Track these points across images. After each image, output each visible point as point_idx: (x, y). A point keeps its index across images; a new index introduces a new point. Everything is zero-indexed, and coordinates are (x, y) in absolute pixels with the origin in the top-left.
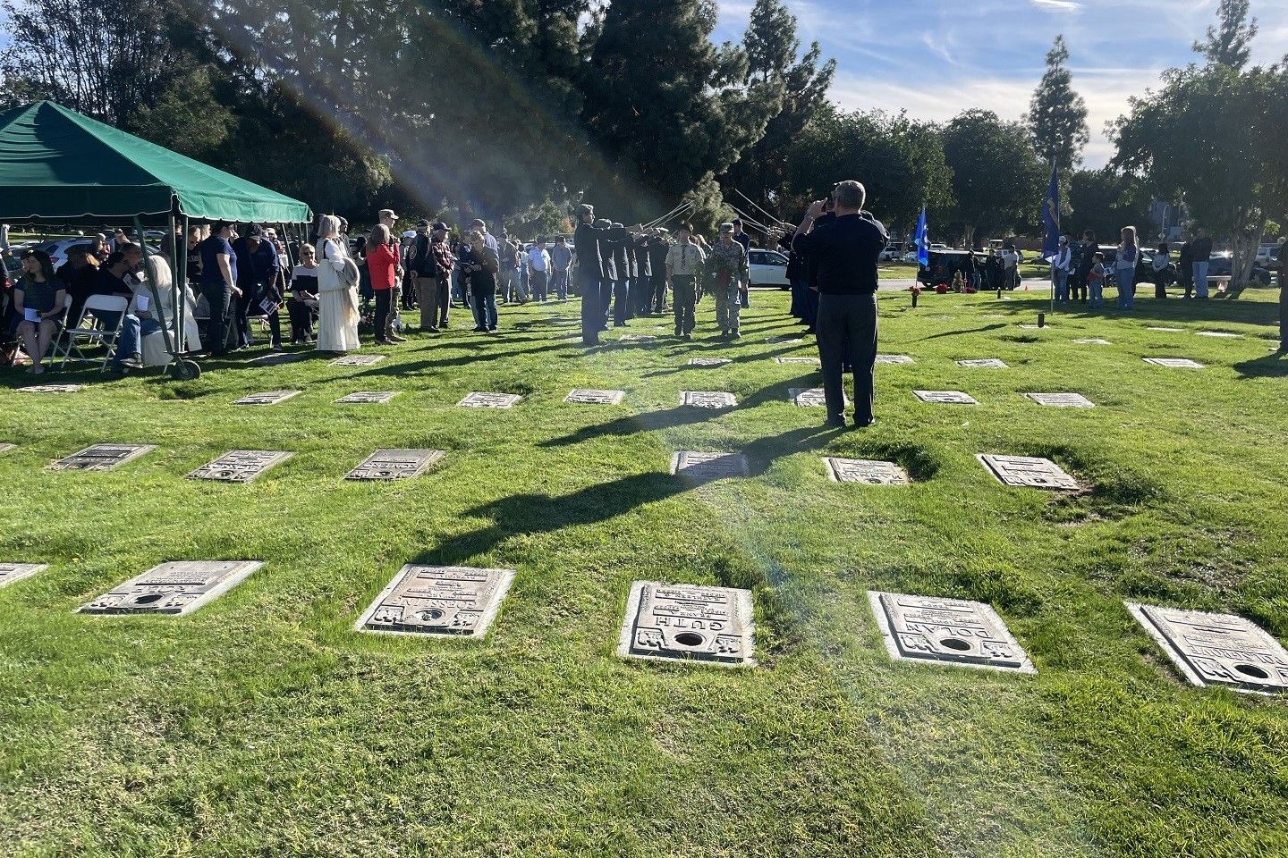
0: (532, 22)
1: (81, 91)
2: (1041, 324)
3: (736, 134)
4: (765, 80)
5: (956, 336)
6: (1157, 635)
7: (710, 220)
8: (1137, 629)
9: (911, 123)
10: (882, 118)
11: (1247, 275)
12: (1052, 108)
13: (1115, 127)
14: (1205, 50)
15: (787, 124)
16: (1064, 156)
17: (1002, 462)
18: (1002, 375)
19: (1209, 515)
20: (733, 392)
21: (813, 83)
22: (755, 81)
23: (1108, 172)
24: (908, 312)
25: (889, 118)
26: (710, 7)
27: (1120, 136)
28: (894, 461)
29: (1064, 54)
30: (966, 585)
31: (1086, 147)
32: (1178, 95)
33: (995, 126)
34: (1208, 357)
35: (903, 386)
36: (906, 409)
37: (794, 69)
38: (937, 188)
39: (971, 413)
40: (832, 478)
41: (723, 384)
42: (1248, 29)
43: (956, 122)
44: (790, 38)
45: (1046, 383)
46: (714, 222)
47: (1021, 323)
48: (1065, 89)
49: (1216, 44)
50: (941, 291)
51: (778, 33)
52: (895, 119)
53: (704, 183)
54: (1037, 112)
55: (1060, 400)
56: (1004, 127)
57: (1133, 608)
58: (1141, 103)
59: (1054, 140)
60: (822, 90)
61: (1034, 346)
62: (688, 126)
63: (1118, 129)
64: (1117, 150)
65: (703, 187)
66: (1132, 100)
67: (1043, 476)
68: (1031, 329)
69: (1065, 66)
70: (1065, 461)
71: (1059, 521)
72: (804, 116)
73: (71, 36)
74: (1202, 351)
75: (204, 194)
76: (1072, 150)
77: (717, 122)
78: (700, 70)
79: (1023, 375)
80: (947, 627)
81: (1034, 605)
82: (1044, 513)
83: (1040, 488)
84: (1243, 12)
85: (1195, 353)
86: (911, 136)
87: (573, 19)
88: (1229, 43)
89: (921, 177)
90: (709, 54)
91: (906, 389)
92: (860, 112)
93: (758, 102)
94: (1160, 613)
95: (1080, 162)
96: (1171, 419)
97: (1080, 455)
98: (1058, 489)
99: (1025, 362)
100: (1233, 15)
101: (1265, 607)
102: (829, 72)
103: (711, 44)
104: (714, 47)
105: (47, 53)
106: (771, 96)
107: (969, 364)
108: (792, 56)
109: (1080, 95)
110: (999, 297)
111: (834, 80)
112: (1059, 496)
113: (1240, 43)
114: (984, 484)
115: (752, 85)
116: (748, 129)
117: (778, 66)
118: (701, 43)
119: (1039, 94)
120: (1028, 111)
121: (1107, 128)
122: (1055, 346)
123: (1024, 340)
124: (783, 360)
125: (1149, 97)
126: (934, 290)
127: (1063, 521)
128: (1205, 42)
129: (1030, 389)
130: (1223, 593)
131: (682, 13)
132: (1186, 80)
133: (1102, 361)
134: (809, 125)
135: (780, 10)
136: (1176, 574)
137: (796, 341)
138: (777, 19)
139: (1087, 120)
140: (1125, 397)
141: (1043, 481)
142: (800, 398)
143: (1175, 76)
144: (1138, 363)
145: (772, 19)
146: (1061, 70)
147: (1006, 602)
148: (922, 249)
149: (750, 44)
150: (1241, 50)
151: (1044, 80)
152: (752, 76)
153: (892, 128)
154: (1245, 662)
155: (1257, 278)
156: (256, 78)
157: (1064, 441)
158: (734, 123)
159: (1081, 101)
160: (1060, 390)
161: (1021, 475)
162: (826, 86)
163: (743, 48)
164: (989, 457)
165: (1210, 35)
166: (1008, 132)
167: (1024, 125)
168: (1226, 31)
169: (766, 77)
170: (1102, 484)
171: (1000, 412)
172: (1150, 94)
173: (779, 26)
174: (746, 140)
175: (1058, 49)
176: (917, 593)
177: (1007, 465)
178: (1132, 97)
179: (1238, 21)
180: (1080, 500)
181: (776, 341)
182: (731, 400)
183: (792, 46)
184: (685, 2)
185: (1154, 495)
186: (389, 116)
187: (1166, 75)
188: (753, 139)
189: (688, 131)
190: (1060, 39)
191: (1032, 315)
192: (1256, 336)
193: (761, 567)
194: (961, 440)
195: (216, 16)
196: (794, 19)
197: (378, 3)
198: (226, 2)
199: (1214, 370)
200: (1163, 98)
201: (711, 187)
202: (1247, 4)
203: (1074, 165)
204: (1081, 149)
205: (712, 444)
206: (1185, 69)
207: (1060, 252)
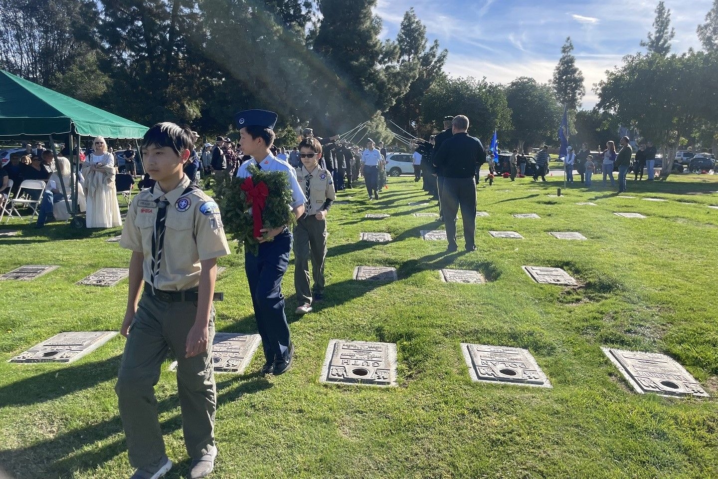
0: (279, 27)
1: (23, 64)
2: (559, 194)
3: (393, 90)
4: (409, 60)
5: (513, 201)
6: (618, 365)
7: (379, 137)
8: (607, 362)
9: (489, 84)
10: (473, 81)
11: (670, 167)
12: (565, 77)
13: (598, 87)
14: (646, 45)
15: (420, 85)
16: (572, 103)
17: (536, 270)
18: (537, 223)
19: (647, 298)
20: (389, 233)
21: (435, 62)
22: (403, 61)
23: (595, 112)
25: (477, 82)
26: (378, 20)
27: (601, 92)
28: (477, 270)
29: (571, 47)
30: (514, 339)
31: (584, 98)
32: (631, 69)
33: (534, 86)
34: (649, 212)
35: (483, 229)
36: (484, 241)
37: (425, 55)
38: (504, 119)
39: (519, 243)
40: (443, 280)
41: (384, 228)
42: (669, 34)
43: (513, 84)
44: (423, 38)
45: (561, 227)
46: (381, 139)
47: (548, 194)
48: (572, 66)
49: (653, 42)
50: (506, 176)
51: (416, 35)
52: (480, 82)
53: (376, 117)
54: (557, 79)
55: (568, 236)
56: (539, 87)
57: (606, 350)
58: (612, 74)
59: (566, 94)
60: (440, 66)
61: (555, 206)
62: (367, 85)
63: (600, 88)
64: (600, 100)
65: (375, 119)
66: (607, 72)
67: (558, 278)
68: (553, 197)
69: (572, 54)
70: (571, 270)
71: (566, 303)
72: (430, 80)
73: (17, 33)
74: (645, 209)
75: (90, 123)
76: (576, 100)
77: (383, 83)
78: (372, 54)
79: (548, 222)
80: (503, 362)
81: (551, 350)
82: (558, 298)
83: (556, 284)
84: (667, 25)
85: (642, 210)
86: (489, 91)
87: (302, 26)
88: (659, 41)
89: (495, 114)
90: (378, 46)
91: (486, 231)
92: (461, 78)
93: (405, 73)
94: (620, 353)
95: (580, 106)
96: (628, 246)
97: (578, 266)
98: (566, 285)
99: (550, 215)
100: (661, 26)
101: (678, 349)
102: (444, 56)
103: (379, 40)
104: (380, 42)
105: (4, 43)
106: (412, 69)
107: (520, 216)
108: (424, 47)
109: (580, 70)
111: (446, 61)
112: (567, 289)
113: (666, 41)
114: (526, 282)
115: (402, 63)
116: (400, 87)
117: (416, 53)
118: (374, 40)
119: (558, 69)
120: (552, 78)
121: (594, 87)
122: (567, 206)
123: (549, 203)
124: (418, 215)
126: (502, 176)
127: (569, 302)
128: (647, 41)
129: (552, 230)
130: (654, 342)
131: (363, 23)
132: (636, 61)
133: (591, 214)
134: (433, 86)
135: (417, 22)
136: (629, 331)
137: (425, 204)
138: (415, 27)
139: (584, 83)
140: (603, 234)
141: (558, 281)
142: (427, 236)
143: (630, 59)
144: (611, 215)
145: (412, 27)
146: (569, 56)
147: (536, 348)
149: (401, 41)
150: (666, 45)
151: (561, 61)
152: (402, 58)
153: (478, 87)
154: (666, 380)
155: (676, 169)
156: (123, 57)
157: (570, 259)
158: (392, 84)
159: (580, 73)
160: (568, 230)
161: (546, 277)
162: (442, 64)
163: (397, 43)
164: (529, 268)
165: (649, 37)
166: (541, 89)
167: (550, 86)
168: (658, 35)
169: (409, 59)
170: (590, 282)
171: (535, 242)
172: (617, 69)
173: (417, 31)
174: (399, 93)
175: (568, 44)
176: (488, 343)
177: (539, 272)
178: (607, 71)
179: (664, 29)
180: (578, 291)
181: (414, 204)
182: (388, 237)
183: (423, 42)
184: (365, 17)
185: (618, 288)
186: (199, 79)
187: (625, 59)
188: (403, 93)
189: (366, 88)
190: (568, 39)
191: (554, 190)
192: (675, 200)
193: (402, 330)
194: (514, 258)
195: (101, 23)
196: (425, 27)
197: (192, 16)
198: (106, 15)
199: (651, 219)
200: (624, 71)
201: (380, 119)
202: (669, 20)
203: (577, 108)
204: (581, 99)
205: (377, 261)
206: (635, 56)
207: (568, 155)
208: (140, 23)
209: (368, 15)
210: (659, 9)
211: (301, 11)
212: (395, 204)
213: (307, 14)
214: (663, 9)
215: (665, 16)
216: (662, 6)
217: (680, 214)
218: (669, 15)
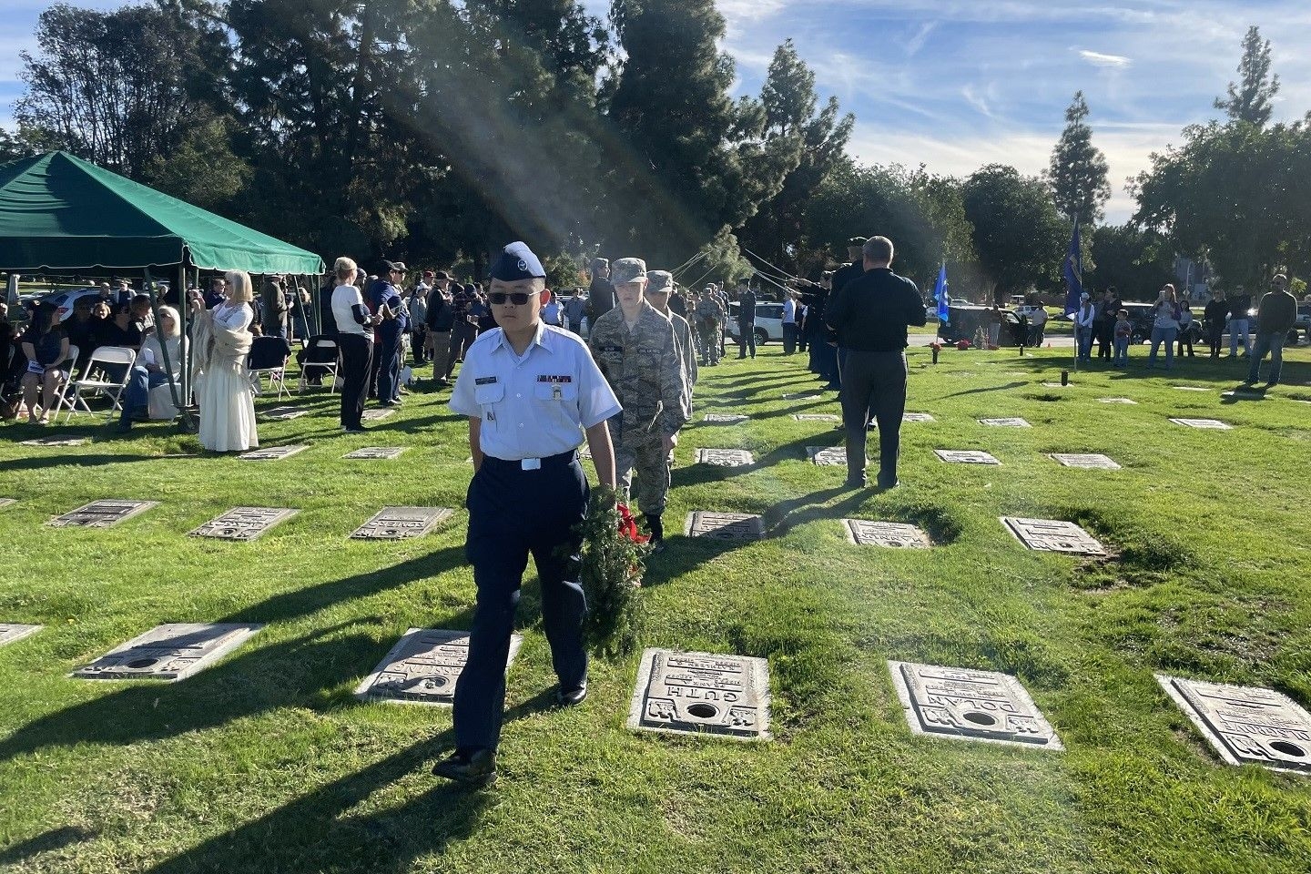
0: (549, 75)
1: (96, 141)
2: (1064, 382)
3: (754, 188)
4: (783, 134)
5: (978, 394)
6: (1189, 709)
7: (728, 273)
8: (1167, 704)
9: (931, 178)
10: (901, 172)
12: (1072, 164)
13: (1136, 183)
14: (1226, 106)
15: (803, 180)
16: (1085, 211)
17: (1026, 525)
18: (1025, 435)
19: (1239, 582)
20: (749, 450)
21: (831, 137)
22: (773, 135)
23: (1130, 229)
24: (931, 369)
25: (908, 173)
26: (728, 62)
27: (1141, 192)
28: (915, 523)
29: (1084, 110)
30: (990, 655)
31: (1108, 202)
32: (1200, 151)
33: (1015, 181)
34: (1236, 417)
35: (924, 445)
36: (927, 469)
37: (812, 123)
38: (957, 243)
39: (995, 474)
40: (852, 540)
41: (739, 441)
42: (1269, 86)
43: (975, 177)
44: (808, 93)
45: (1070, 443)
46: (732, 276)
47: (1044, 381)
48: (1085, 145)
49: (1237, 101)
50: (963, 347)
51: (796, 87)
52: (914, 174)
53: (721, 236)
54: (1057, 168)
55: (1085, 462)
56: (1024, 182)
57: (1164, 681)
58: (1163, 160)
59: (1075, 196)
60: (840, 144)
61: (1058, 404)
62: (705, 179)
63: (1140, 185)
64: (1140, 207)
65: (720, 240)
66: (1154, 156)
67: (1069, 541)
68: (1054, 387)
69: (1086, 122)
70: (1092, 525)
71: (1086, 588)
72: (822, 170)
73: (87, 86)
74: (1230, 411)
75: (215, 246)
76: (1094, 206)
77: (735, 176)
78: (717, 122)
79: (1047, 434)
80: (970, 699)
81: (1061, 677)
82: (1069, 579)
83: (1065, 553)
84: (1265, 70)
85: (1222, 414)
86: (931, 190)
87: (591, 72)
88: (1251, 100)
89: (941, 232)
90: (727, 108)
91: (927, 449)
92: (879, 167)
93: (776, 156)
94: (1192, 686)
95: (1101, 218)
96: (1200, 482)
97: (1107, 519)
98: (1084, 554)
99: (1048, 421)
100: (1254, 72)
101: (1300, 681)
102: (848, 127)
103: (728, 98)
104: (732, 101)
105: (64, 103)
106: (788, 150)
107: (991, 423)
108: (810, 111)
109: (1100, 151)
110: (1021, 354)
111: (851, 135)
112: (1086, 562)
113: (1262, 100)
114: (1008, 548)
115: (770, 139)
116: (766, 182)
117: (796, 121)
118: (719, 97)
119: (1059, 149)
120: (1049, 167)
121: (1129, 184)
122: (1079, 405)
123: (1047, 398)
124: (801, 417)
125: (1170, 153)
126: (955, 346)
127: (1090, 587)
128: (1227, 98)
129: (1054, 450)
130: (1256, 666)
131: (700, 67)
132: (1207, 137)
133: (1128, 421)
134: (827, 180)
135: (798, 65)
136: (1208, 645)
137: (814, 397)
138: (795, 74)
139: (1108, 176)
140: (1152, 459)
141: (1069, 546)
142: (818, 457)
143: (1196, 133)
144: (1164, 423)
145: (789, 74)
146: (1081, 126)
147: (1031, 673)
148: (942, 305)
149: (768, 98)
150: (1263, 107)
151: (1064, 135)
152: (770, 130)
153: (911, 182)
154: (1280, 739)
156: (273, 129)
157: (1090, 504)
158: (752, 177)
159: (1101, 157)
160: (1085, 451)
161: (1046, 539)
162: (845, 141)
163: (760, 102)
164: (1013, 520)
165: (1231, 92)
166: (1028, 187)
167: (1045, 180)
168: (1247, 87)
169: (784, 131)
170: (1129, 549)
171: (1023, 473)
172: (1171, 150)
173: (798, 80)
174: (764, 194)
175: (1078, 105)
176: (940, 663)
177: (1031, 529)
178: (1153, 153)
179: (1259, 77)
180: (1107, 566)
181: (794, 397)
182: (747, 458)
183: (810, 101)
184: (703, 56)
185: (1183, 561)
186: (405, 167)
187: (1187, 131)
188: (771, 193)
189: (705, 184)
190: (1079, 95)
191: (1055, 373)
192: (1285, 396)
193: (778, 634)
194: (984, 502)
195: (234, 68)
196: (812, 74)
197: (396, 55)
198: (244, 54)
199: (1243, 432)
200: (1185, 155)
201: (728, 241)
202: (1268, 61)
203: (1096, 221)
204: (1102, 204)
205: (728, 503)
206: (1206, 126)
207: (1083, 310)
208: (303, 69)
209: (708, 53)
210: (1249, 39)
211: (588, 46)
212: (759, 396)
213: (599, 51)
214: (1258, 40)
215: (1260, 53)
216: (1255, 35)
217: (1296, 422)
218: (1269, 51)
